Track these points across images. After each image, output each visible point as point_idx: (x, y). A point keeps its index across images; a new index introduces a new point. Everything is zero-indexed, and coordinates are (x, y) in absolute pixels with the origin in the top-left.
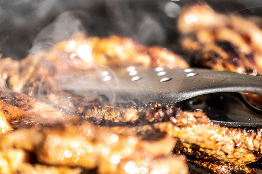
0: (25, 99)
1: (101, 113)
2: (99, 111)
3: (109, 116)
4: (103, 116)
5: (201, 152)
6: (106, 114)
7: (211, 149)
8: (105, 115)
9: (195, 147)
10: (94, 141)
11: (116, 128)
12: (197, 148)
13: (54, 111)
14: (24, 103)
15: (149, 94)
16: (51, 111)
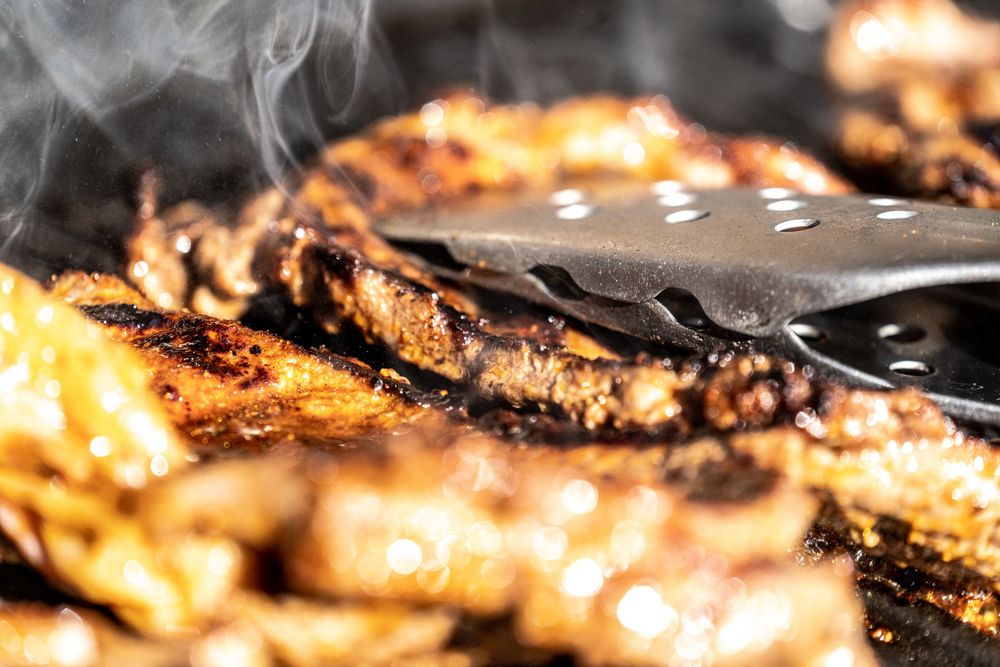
0: (244, 345)
1: (542, 371)
2: (538, 364)
3: (572, 389)
4: (548, 385)
5: (915, 547)
6: (560, 378)
7: (954, 538)
8: (555, 383)
9: (893, 529)
10: (502, 507)
11: (589, 455)
12: (901, 531)
13: (354, 391)
14: (238, 360)
15: (726, 270)
16: (344, 390)
